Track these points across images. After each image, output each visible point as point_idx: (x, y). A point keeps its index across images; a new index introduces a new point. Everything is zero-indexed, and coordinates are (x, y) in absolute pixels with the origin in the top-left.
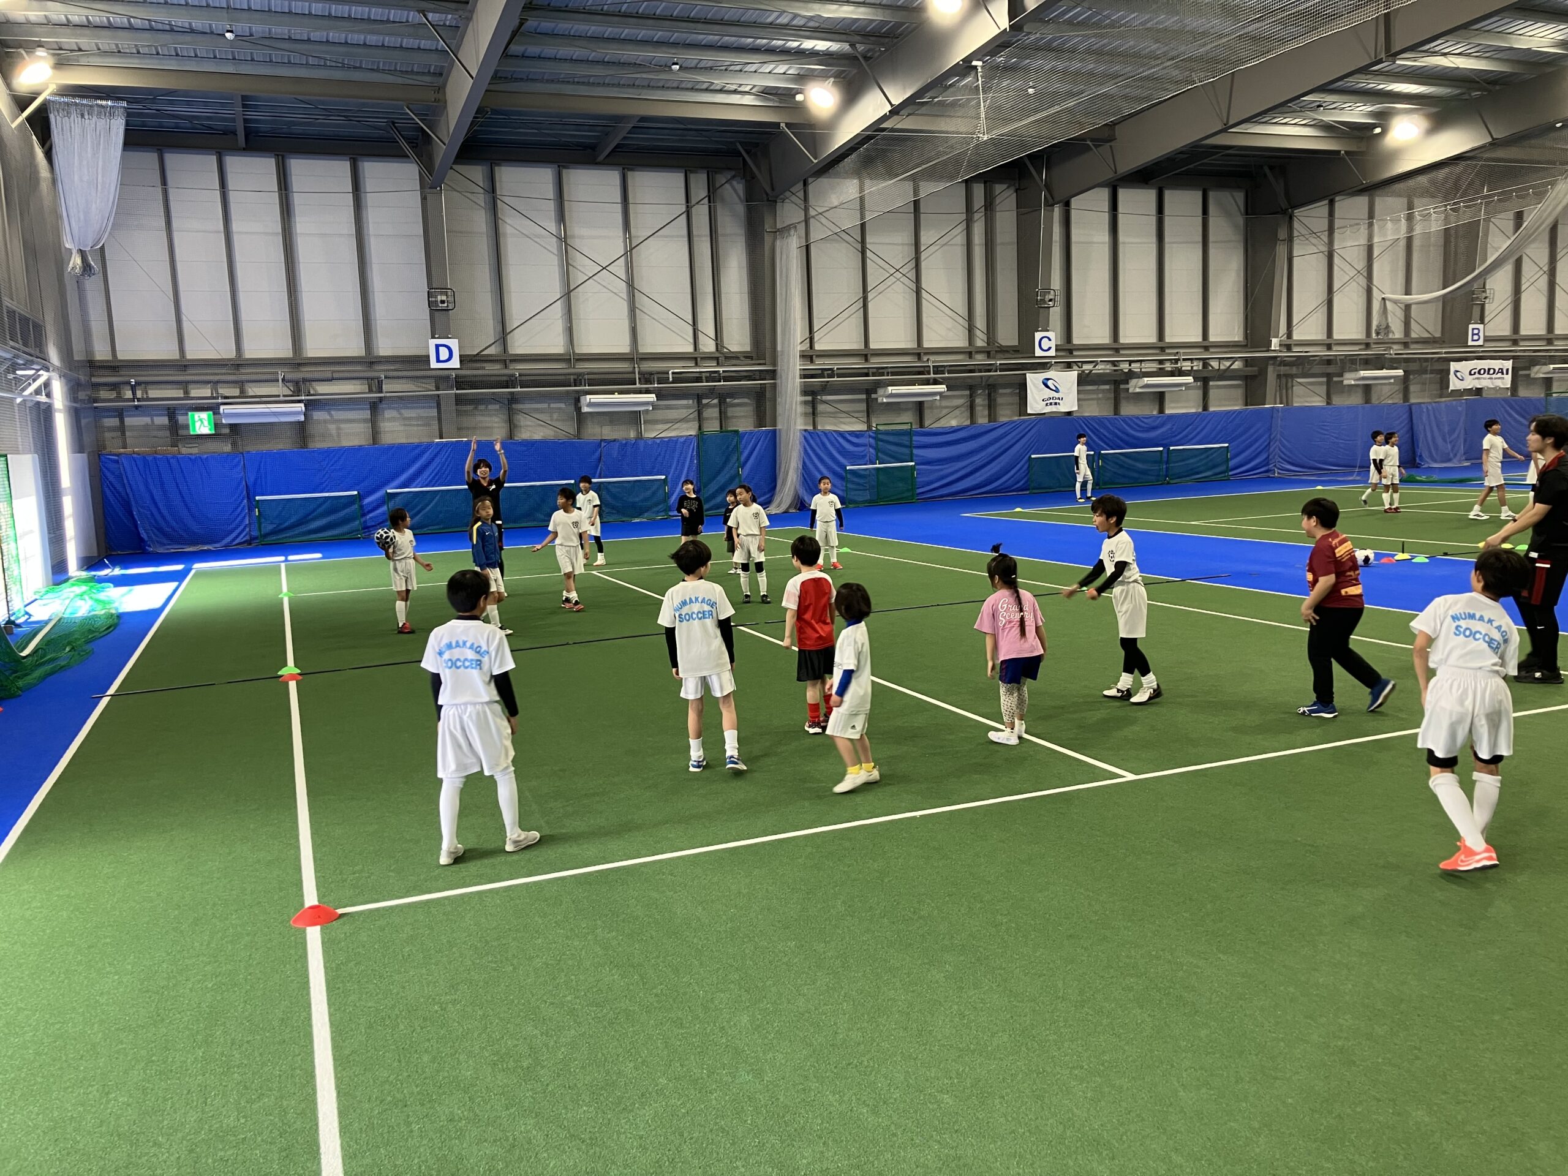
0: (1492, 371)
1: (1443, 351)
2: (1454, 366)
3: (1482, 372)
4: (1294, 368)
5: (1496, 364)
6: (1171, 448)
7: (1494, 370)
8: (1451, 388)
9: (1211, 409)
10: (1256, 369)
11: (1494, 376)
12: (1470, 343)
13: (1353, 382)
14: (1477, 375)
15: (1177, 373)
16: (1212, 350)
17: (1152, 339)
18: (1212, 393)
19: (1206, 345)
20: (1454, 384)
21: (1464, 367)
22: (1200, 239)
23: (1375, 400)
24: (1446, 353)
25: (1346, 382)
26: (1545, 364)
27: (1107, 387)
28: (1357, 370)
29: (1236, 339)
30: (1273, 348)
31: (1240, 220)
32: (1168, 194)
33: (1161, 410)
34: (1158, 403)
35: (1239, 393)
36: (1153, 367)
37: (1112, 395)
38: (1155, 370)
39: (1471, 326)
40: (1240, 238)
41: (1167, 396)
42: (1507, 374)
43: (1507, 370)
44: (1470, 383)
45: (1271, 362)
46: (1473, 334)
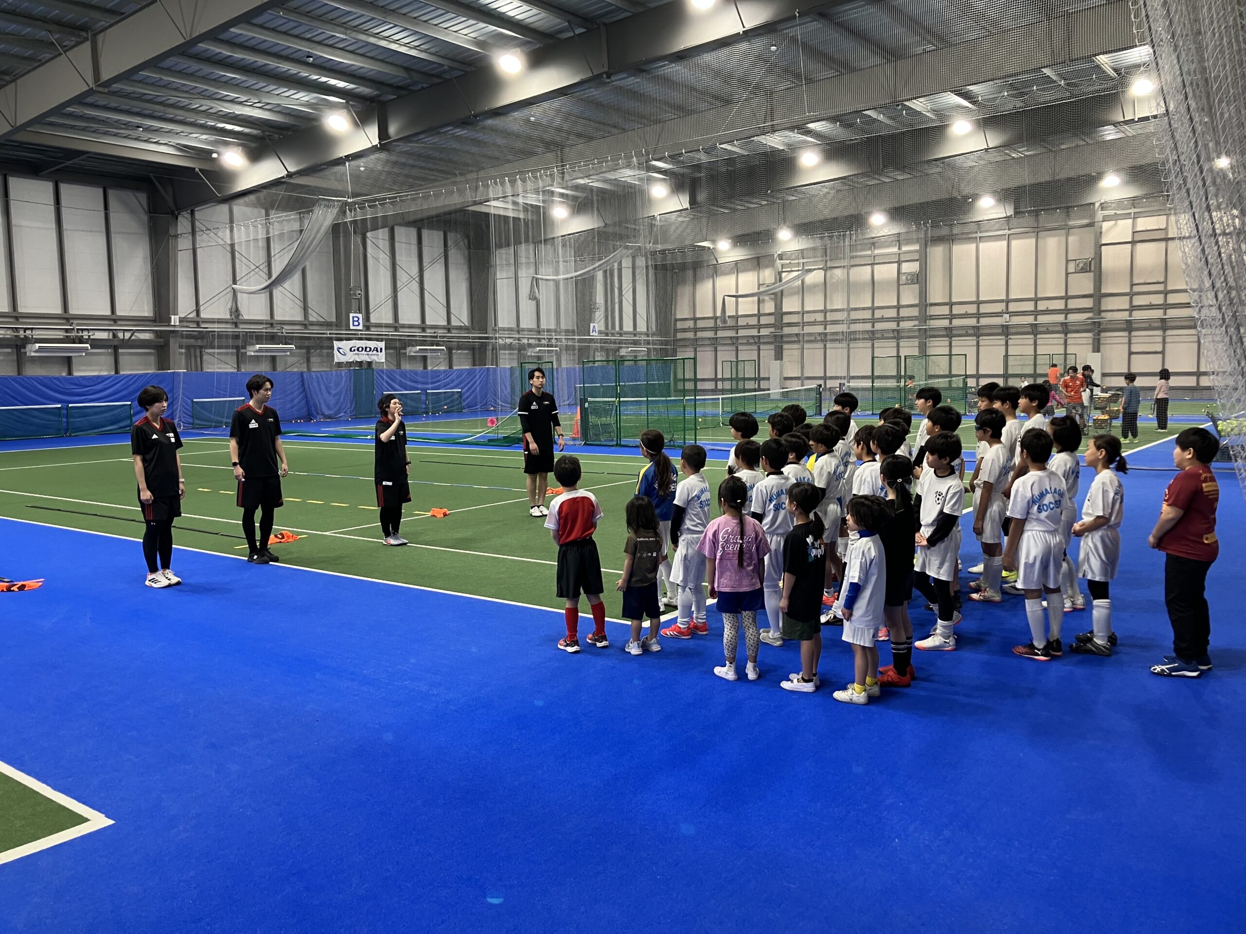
0: (368, 349)
1: (328, 333)
2: (336, 344)
3: (360, 349)
4: (199, 341)
5: (372, 344)
6: (70, 405)
7: (370, 348)
8: (336, 360)
9: (122, 373)
10: (162, 340)
11: (370, 353)
12: (352, 327)
13: (253, 354)
14: (356, 352)
15: (77, 341)
16: (119, 323)
17: (58, 310)
18: (121, 359)
19: (114, 319)
20: (338, 358)
21: (345, 345)
22: (104, 229)
23: (280, 369)
24: (330, 334)
25: (249, 353)
26: (413, 346)
27: (9, 350)
28: (253, 344)
29: (146, 315)
30: (173, 324)
31: (145, 218)
32: (64, 188)
33: (70, 373)
34: (66, 366)
35: (152, 359)
36: (61, 335)
37: (15, 357)
38: (62, 337)
39: (351, 315)
40: (147, 231)
41: (74, 360)
42: (381, 351)
43: (381, 349)
44: (351, 357)
45: (171, 335)
46: (354, 321)
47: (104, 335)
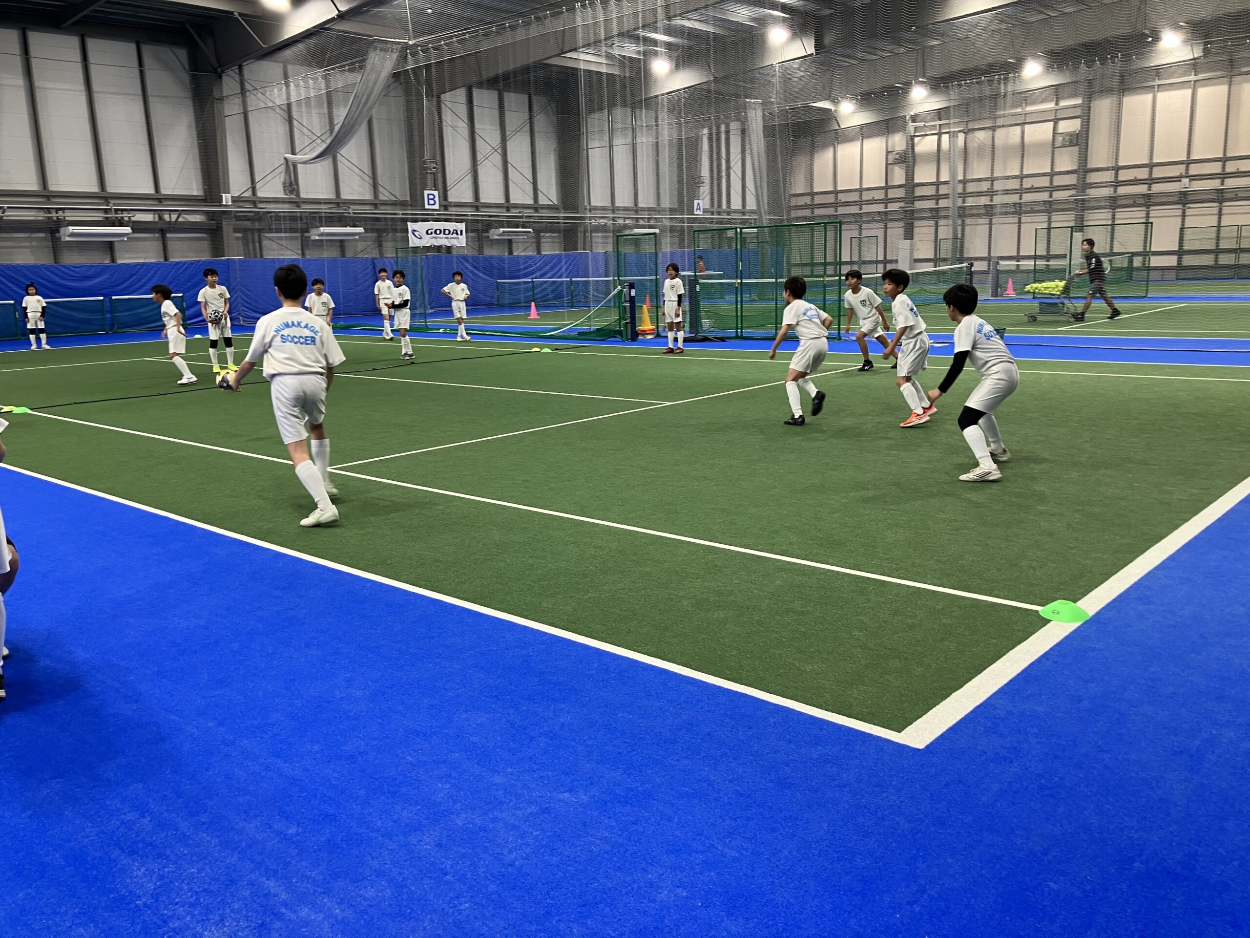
0: (447, 232)
1: (400, 213)
2: (411, 226)
3: (438, 232)
4: (257, 223)
5: (451, 226)
6: (114, 298)
7: (449, 231)
8: (411, 245)
9: (172, 260)
10: (213, 222)
11: (450, 236)
12: (427, 207)
13: (317, 238)
14: (434, 235)
15: (117, 223)
16: (165, 203)
17: (95, 189)
18: (171, 245)
19: (158, 198)
20: (413, 242)
21: (421, 227)
22: (140, 92)
23: (349, 254)
24: (403, 214)
25: (313, 238)
26: (496, 228)
27: (42, 235)
28: (318, 227)
29: (195, 193)
30: (224, 203)
31: (186, 78)
32: (91, 43)
33: (113, 260)
34: (109, 253)
35: (206, 245)
36: (99, 216)
37: (50, 244)
38: (101, 219)
39: (426, 192)
40: (189, 95)
41: (116, 245)
42: (461, 234)
43: (461, 231)
44: (428, 241)
45: (223, 216)
46: (429, 199)
47: (149, 217)
